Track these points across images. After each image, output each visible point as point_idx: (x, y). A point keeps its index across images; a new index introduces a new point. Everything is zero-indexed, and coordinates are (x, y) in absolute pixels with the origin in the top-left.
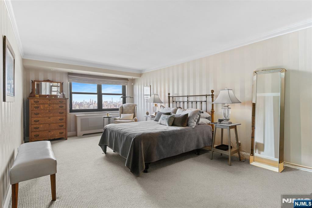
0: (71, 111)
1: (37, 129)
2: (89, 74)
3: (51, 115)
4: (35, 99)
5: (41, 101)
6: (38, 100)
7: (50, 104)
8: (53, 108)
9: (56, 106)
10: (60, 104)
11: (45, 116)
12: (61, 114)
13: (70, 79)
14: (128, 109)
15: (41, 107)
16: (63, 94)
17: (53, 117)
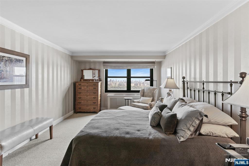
0: (107, 91)
1: (80, 103)
2: (117, 61)
3: (88, 94)
4: (79, 82)
5: (82, 84)
6: (81, 83)
7: (87, 86)
8: (89, 89)
9: (91, 88)
10: (93, 86)
11: (84, 94)
12: (95, 93)
13: (105, 67)
14: (148, 92)
15: (83, 88)
16: (99, 78)
17: (90, 95)
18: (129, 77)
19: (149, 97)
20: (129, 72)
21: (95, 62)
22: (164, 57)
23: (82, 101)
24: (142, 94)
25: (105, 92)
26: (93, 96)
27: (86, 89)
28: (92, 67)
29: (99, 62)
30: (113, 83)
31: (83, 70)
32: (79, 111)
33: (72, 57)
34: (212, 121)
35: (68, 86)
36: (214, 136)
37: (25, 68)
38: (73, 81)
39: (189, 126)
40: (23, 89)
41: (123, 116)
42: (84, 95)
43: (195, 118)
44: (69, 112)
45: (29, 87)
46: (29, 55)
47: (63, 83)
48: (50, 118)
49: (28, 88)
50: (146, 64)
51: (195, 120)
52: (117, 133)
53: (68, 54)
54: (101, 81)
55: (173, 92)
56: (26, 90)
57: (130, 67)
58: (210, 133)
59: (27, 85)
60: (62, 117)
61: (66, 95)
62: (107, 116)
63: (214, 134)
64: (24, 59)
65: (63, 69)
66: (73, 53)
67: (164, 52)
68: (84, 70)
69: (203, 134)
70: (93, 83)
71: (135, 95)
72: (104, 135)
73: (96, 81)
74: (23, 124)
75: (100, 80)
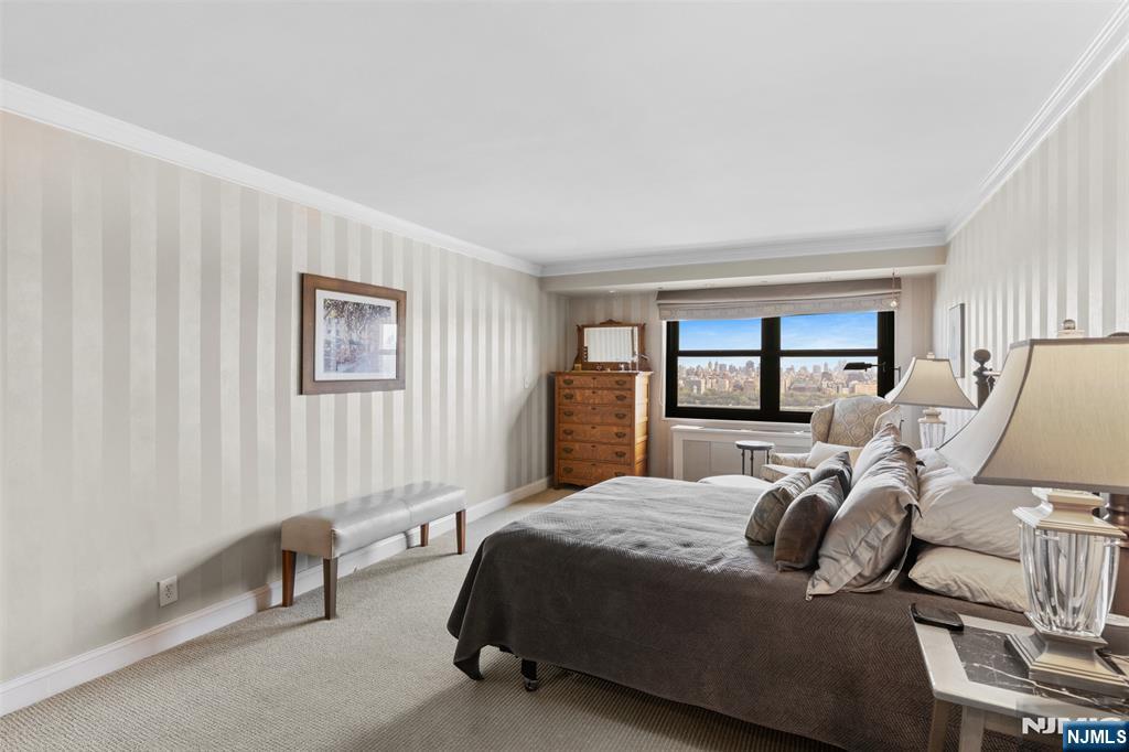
0: (673, 410)
1: (568, 452)
3: (598, 419)
4: (568, 374)
5: (577, 381)
6: (572, 378)
7: (594, 388)
8: (602, 399)
9: (609, 396)
10: (618, 389)
11: (584, 420)
12: (620, 416)
13: (666, 312)
14: (849, 423)
15: (578, 395)
16: (641, 358)
17: (602, 424)
18: (771, 353)
19: (852, 446)
20: (771, 329)
21: (626, 296)
22: (942, 253)
23: (577, 446)
24: (822, 428)
25: (667, 416)
26: (615, 429)
27: (591, 401)
28: (617, 315)
29: (644, 295)
30: (700, 379)
31: (584, 326)
32: (565, 480)
33: (542, 282)
34: (970, 538)
35: (527, 386)
36: (979, 600)
37: (395, 326)
38: (545, 371)
39: (856, 545)
40: (389, 392)
41: (675, 499)
42: (583, 424)
43: (878, 516)
44: (529, 482)
45: (404, 388)
46: (405, 292)
47: (507, 376)
48: (458, 488)
49: (402, 391)
50: (851, 290)
51: (879, 525)
52: (609, 541)
53: (528, 272)
54: (648, 369)
55: (944, 423)
56: (398, 395)
57: (773, 308)
58: (959, 587)
59: (399, 382)
60: (507, 494)
61: (519, 418)
62: (619, 495)
63: (976, 593)
64: (392, 304)
65: (508, 325)
66: (544, 266)
67: (939, 231)
68: (586, 330)
69: (923, 583)
70: (618, 379)
71: (798, 433)
72: (570, 539)
73: (627, 369)
74: (388, 495)
75: (645, 365)
